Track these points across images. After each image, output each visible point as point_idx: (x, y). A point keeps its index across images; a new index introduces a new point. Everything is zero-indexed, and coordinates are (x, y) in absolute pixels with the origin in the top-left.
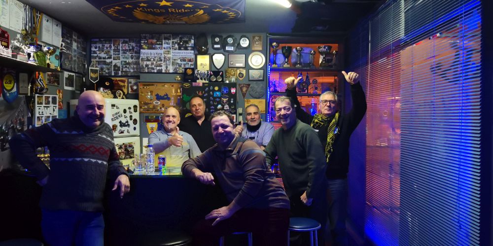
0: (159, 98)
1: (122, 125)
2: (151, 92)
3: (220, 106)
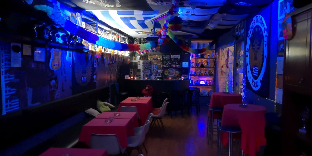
0: (154, 59)
1: (146, 69)
2: (152, 57)
3: (174, 62)
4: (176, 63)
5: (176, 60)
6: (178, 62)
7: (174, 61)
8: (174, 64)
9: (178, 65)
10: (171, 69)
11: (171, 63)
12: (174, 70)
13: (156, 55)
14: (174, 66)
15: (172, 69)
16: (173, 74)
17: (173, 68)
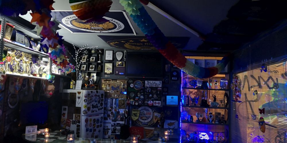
2: (109, 85)
4: (155, 96)
5: (154, 92)
6: (157, 95)
7: (150, 93)
8: (150, 98)
9: (158, 102)
10: (145, 109)
11: (144, 95)
12: (150, 110)
13: (116, 80)
14: (150, 102)
15: (147, 108)
16: (148, 118)
17: (148, 105)
